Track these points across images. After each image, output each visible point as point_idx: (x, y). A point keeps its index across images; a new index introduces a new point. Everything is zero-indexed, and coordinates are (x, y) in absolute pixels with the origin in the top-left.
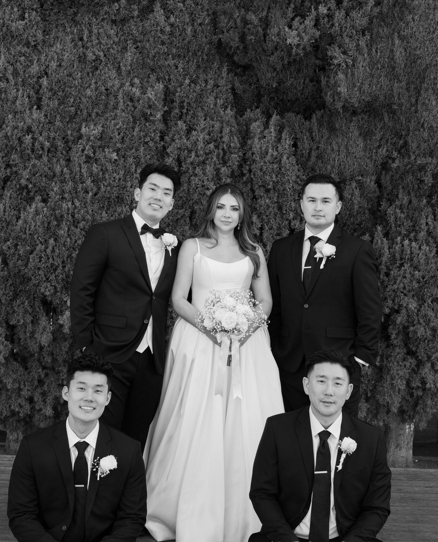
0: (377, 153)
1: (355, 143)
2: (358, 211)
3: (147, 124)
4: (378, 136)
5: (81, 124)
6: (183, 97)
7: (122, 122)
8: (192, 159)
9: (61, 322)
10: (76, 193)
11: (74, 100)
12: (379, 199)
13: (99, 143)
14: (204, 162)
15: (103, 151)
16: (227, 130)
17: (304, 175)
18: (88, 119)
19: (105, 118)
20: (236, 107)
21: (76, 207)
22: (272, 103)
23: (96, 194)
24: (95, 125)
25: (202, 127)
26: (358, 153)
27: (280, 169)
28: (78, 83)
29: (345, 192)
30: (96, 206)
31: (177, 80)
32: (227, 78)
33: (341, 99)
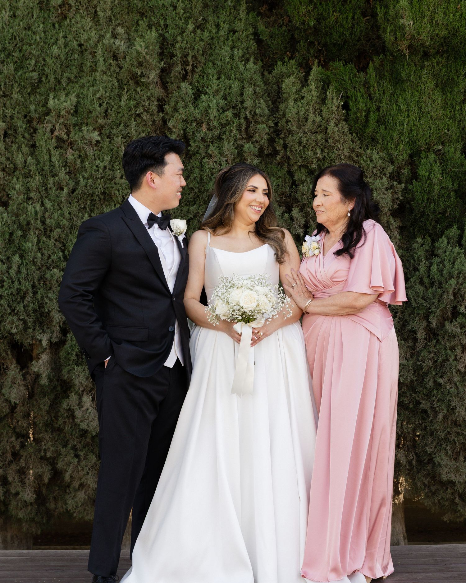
0: (461, 110)
1: (429, 97)
3: (139, 89)
5: (48, 95)
6: (185, 48)
7: (103, 88)
8: (202, 135)
9: (36, 370)
10: (46, 190)
11: (36, 62)
13: (73, 120)
14: (220, 138)
15: (80, 130)
16: (249, 90)
17: (361, 148)
18: (57, 88)
19: (81, 85)
20: (262, 61)
21: (46, 210)
22: (312, 51)
23: (73, 191)
24: (67, 95)
25: (215, 88)
26: (434, 112)
27: (326, 141)
28: (40, 38)
29: (420, 168)
30: (74, 208)
31: (176, 25)
32: (247, 20)
33: (406, 35)
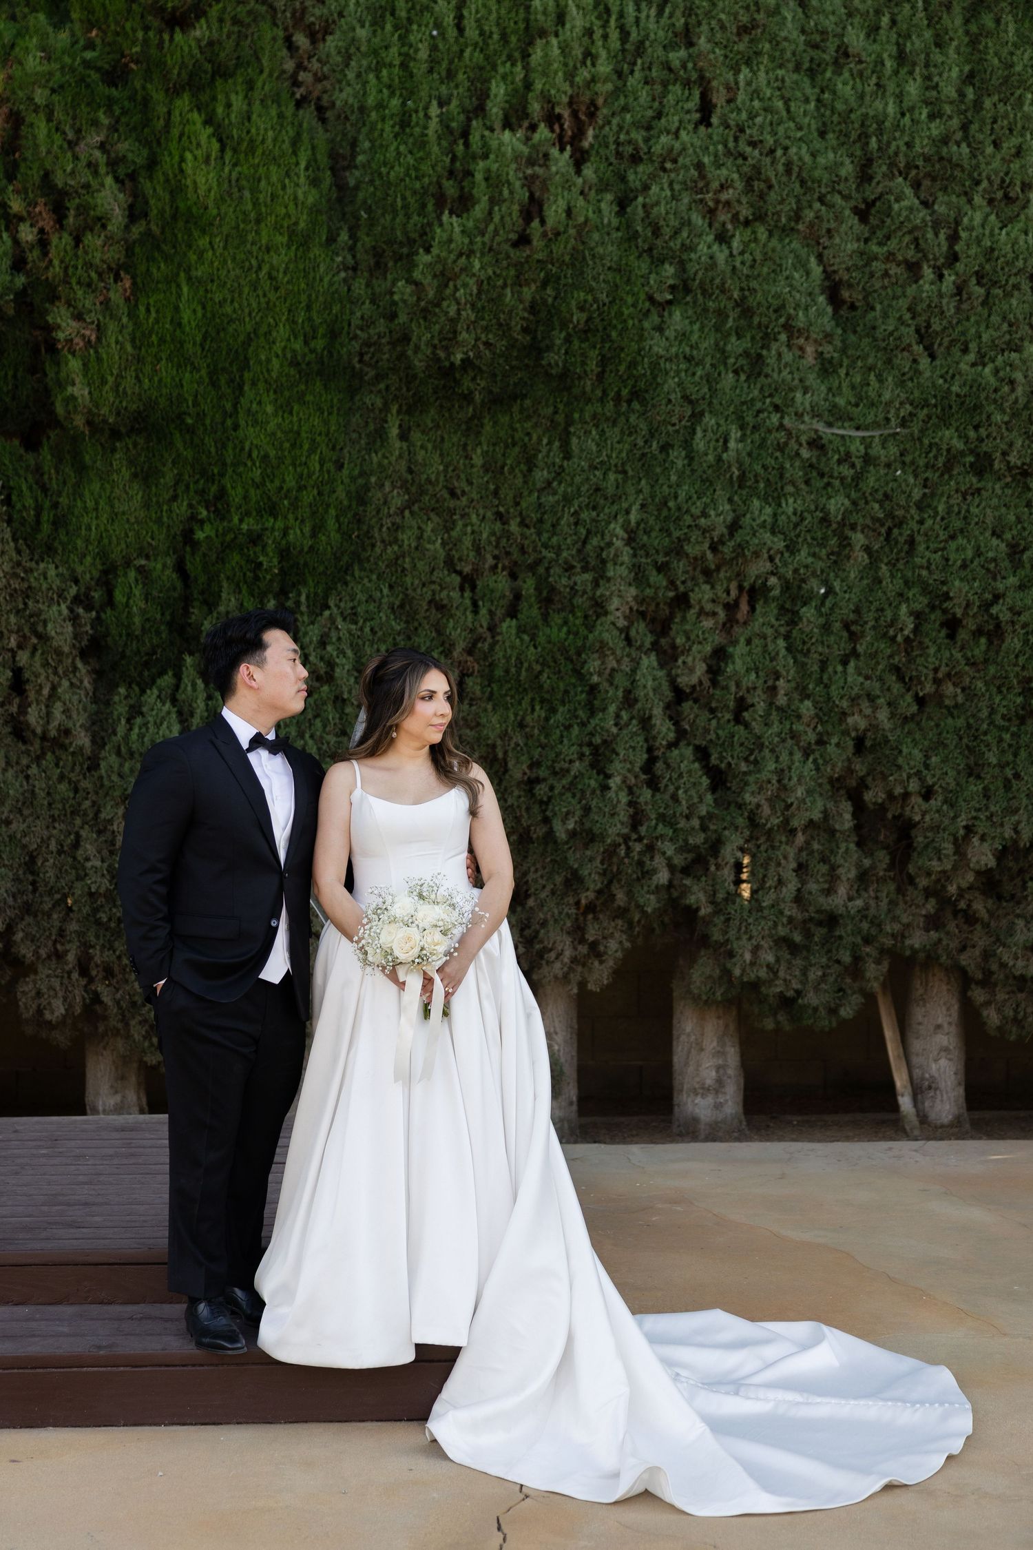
0: (170, 510)
1: (125, 491)
2: (143, 629)
4: (169, 478)
12: (187, 600)
26: (133, 513)
29: (117, 591)
33: (81, 408)
